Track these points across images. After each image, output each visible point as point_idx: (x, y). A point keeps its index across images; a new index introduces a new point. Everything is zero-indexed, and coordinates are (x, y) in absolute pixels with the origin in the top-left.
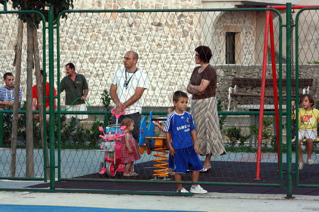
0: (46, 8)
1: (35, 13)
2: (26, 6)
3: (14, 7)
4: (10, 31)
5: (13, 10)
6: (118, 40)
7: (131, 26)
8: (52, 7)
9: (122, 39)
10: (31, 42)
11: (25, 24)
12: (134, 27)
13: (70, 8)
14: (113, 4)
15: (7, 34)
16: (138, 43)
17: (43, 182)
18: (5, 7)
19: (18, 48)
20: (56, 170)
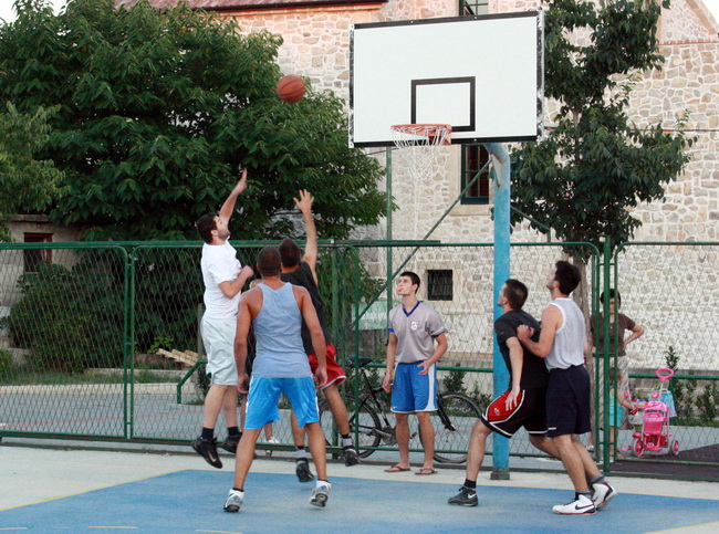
0: (602, 239)
1: (584, 246)
2: (572, 235)
3: (557, 237)
4: (540, 267)
5: (557, 241)
6: (685, 279)
7: (702, 261)
8: (609, 238)
9: (690, 278)
12: (706, 262)
13: (630, 240)
14: (678, 231)
15: (535, 270)
16: (712, 284)
18: (549, 238)
20: (612, 446)
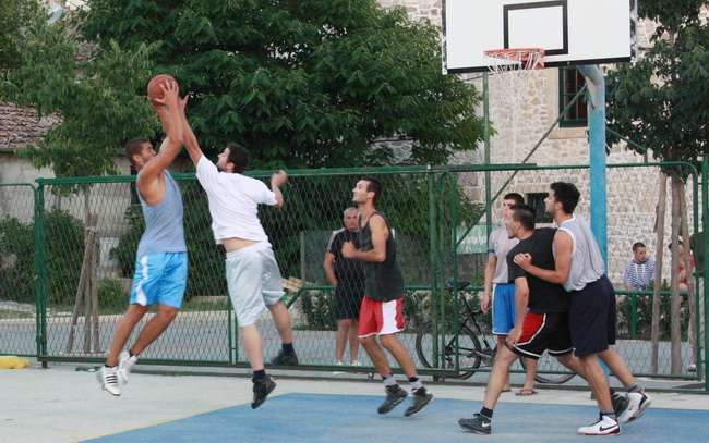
0: (699, 159)
1: (682, 165)
2: (670, 155)
3: (655, 156)
5: (654, 161)
8: (706, 157)
10: (677, 202)
11: (669, 179)
17: (695, 382)
18: (646, 158)
19: (661, 210)
